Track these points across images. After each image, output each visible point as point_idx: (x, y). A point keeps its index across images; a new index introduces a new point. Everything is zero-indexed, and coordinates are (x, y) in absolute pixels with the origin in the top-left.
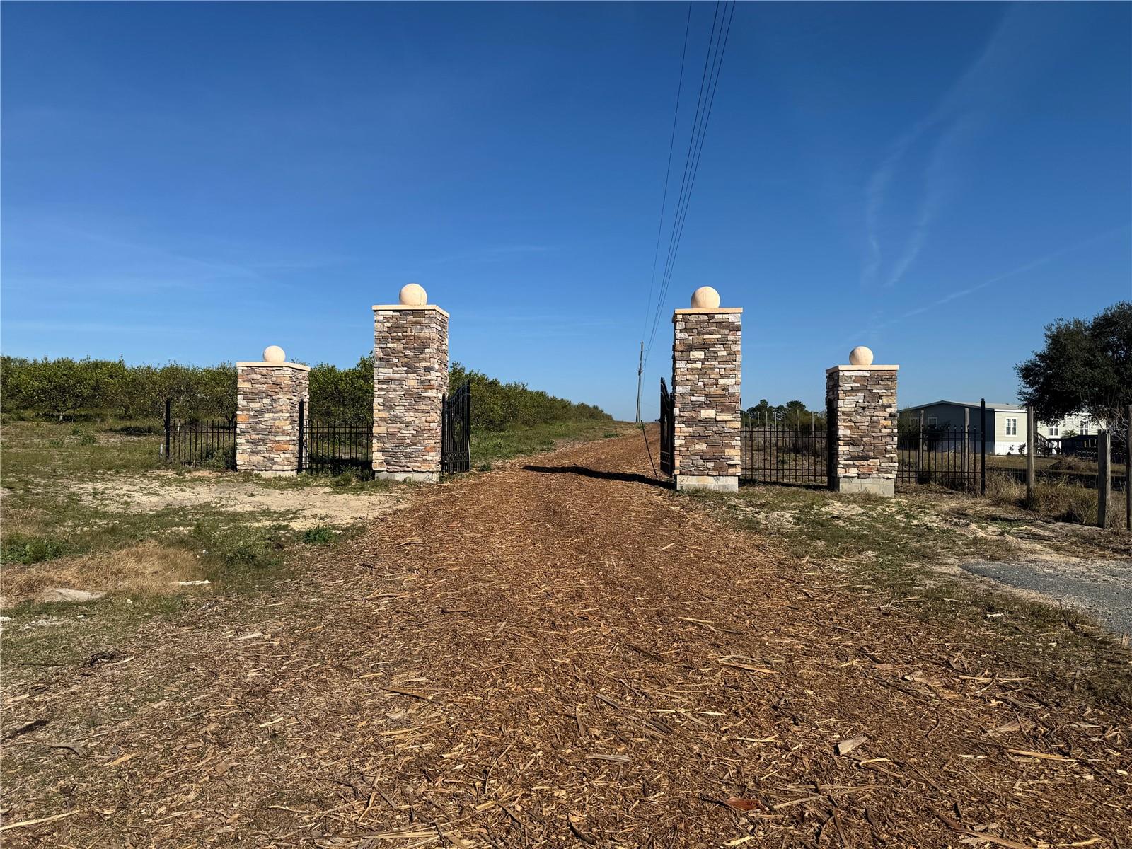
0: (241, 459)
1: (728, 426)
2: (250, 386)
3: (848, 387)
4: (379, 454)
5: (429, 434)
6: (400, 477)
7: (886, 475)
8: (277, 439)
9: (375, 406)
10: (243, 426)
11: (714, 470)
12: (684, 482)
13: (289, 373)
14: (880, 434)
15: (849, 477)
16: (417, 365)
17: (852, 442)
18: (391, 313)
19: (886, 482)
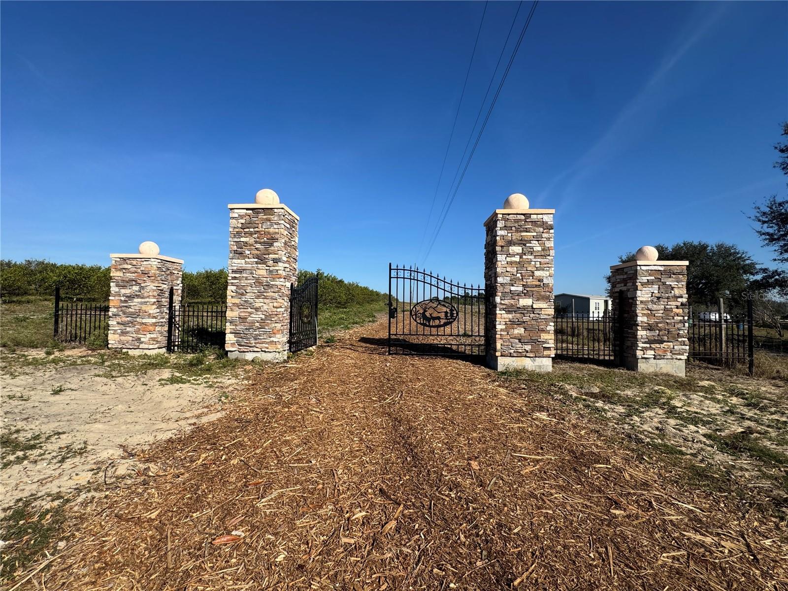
0: (113, 339)
2: (121, 275)
3: (644, 279)
4: (232, 336)
5: (276, 318)
6: (249, 356)
7: (679, 357)
8: (144, 321)
9: (229, 293)
10: (115, 310)
11: (531, 352)
13: (156, 263)
14: (673, 321)
15: (646, 358)
16: (267, 256)
17: (650, 328)
18: (245, 211)
19: (678, 362)
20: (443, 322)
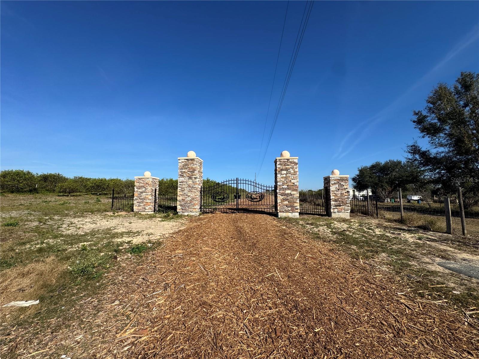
0: (135, 208)
1: (295, 195)
2: (139, 184)
3: (333, 183)
4: (179, 206)
5: (196, 199)
6: (186, 214)
8: (147, 201)
9: (178, 190)
10: (136, 197)
11: (291, 210)
12: (280, 215)
13: (151, 180)
14: (344, 198)
15: (335, 212)
16: (192, 177)
18: (184, 160)
19: (347, 213)
20: (258, 200)
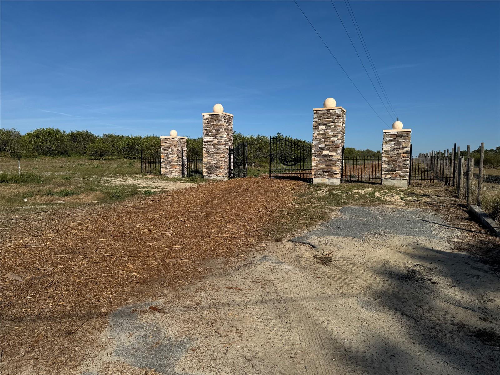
0: (163, 171)
1: (334, 157)
2: (164, 145)
3: (387, 139)
4: (205, 169)
6: (212, 178)
7: (403, 178)
8: (173, 164)
9: (204, 151)
10: (163, 159)
11: (328, 176)
12: (316, 181)
13: (176, 140)
14: (401, 160)
15: (387, 179)
16: (217, 135)
17: (388, 164)
18: (208, 116)
19: (403, 181)
20: (294, 163)
